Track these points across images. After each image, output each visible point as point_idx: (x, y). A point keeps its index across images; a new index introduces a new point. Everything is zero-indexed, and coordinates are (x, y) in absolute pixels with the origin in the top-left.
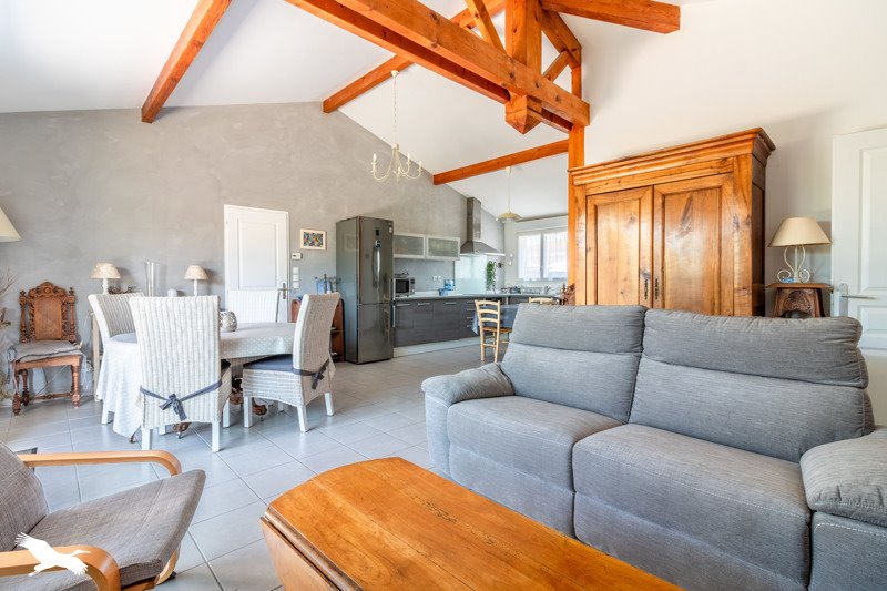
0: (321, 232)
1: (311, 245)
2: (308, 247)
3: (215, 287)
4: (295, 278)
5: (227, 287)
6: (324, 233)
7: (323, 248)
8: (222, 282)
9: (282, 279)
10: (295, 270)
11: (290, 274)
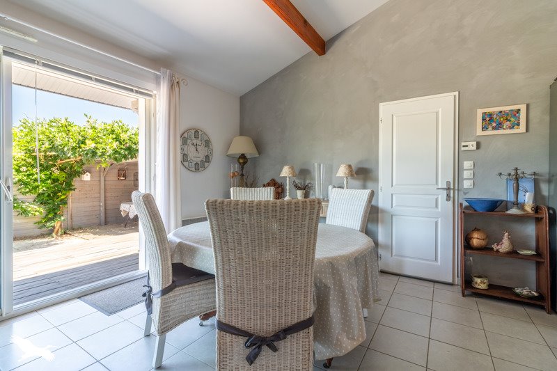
0: (515, 107)
1: (494, 128)
2: (490, 132)
3: (370, 184)
4: (466, 174)
5: (381, 184)
6: (523, 108)
7: (522, 128)
8: (376, 180)
9: (446, 176)
10: (467, 164)
11: (458, 170)
